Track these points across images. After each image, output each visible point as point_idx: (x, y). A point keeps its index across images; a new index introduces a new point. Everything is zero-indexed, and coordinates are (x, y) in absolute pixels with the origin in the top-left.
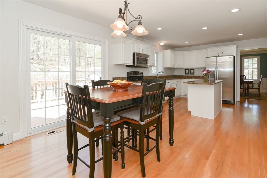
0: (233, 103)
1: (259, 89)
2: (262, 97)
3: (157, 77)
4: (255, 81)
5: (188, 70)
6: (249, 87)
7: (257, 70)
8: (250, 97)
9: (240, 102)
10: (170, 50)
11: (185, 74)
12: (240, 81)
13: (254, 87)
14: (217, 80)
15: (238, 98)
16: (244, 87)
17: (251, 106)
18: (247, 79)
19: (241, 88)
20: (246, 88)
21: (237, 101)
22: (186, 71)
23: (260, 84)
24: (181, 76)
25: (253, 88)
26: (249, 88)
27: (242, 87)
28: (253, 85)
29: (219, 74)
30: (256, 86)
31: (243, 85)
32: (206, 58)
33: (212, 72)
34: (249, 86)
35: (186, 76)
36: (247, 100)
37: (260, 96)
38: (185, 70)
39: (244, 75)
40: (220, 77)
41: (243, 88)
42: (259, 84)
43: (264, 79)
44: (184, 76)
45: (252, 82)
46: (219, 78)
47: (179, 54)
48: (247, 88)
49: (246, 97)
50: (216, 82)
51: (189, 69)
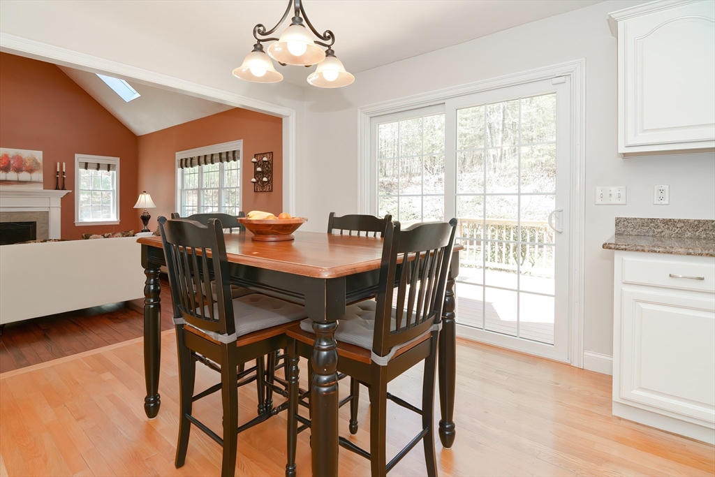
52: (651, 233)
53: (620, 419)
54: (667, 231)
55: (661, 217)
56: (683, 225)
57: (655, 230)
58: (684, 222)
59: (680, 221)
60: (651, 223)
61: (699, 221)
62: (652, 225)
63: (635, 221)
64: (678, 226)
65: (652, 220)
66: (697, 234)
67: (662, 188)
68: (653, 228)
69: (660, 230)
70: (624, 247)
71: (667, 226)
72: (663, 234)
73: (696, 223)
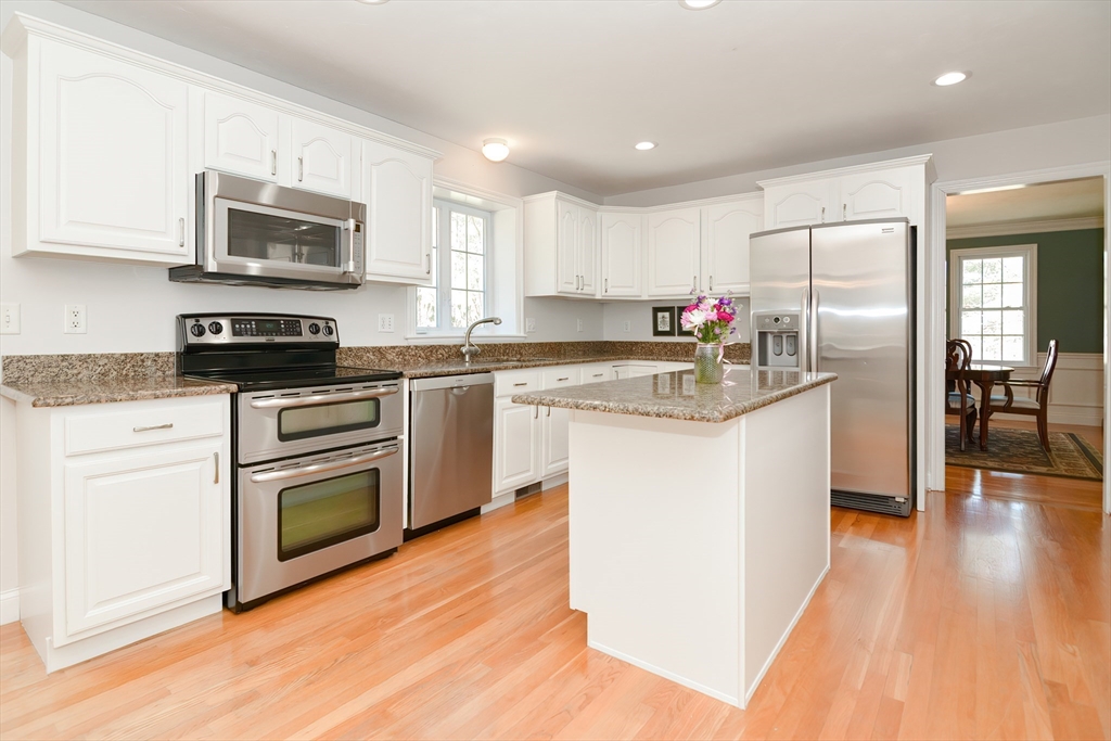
0: (905, 510)
1: (1041, 414)
2: (1059, 456)
3: (464, 350)
4: (1019, 368)
5: (667, 314)
6: (989, 400)
7: (1021, 313)
8: (995, 455)
9: (943, 497)
10: (554, 193)
11: (657, 333)
12: (947, 371)
13: (1013, 405)
14: (810, 370)
15: (933, 472)
16: (963, 403)
17: (997, 506)
18: (977, 362)
19: (949, 411)
20: (973, 406)
21: (927, 492)
22: (660, 315)
23: (1046, 389)
24: (636, 343)
25: (1008, 408)
26: (988, 408)
27: (956, 405)
28: (1009, 393)
29: (825, 333)
30: (1025, 397)
31: (957, 392)
32: (753, 236)
33: (787, 320)
34: (992, 397)
35: (657, 344)
36: (978, 474)
37: (1049, 450)
38: (656, 310)
39: (963, 338)
40: (831, 348)
41: (958, 406)
42: (1043, 387)
43: (1066, 360)
44: (651, 344)
45: (1003, 377)
46: (825, 354)
47: (616, 221)
48: (978, 406)
49: (976, 458)
50: (807, 378)
51: (676, 305)
52: (62, 378)
53: (62, 671)
54: (85, 372)
55: (76, 352)
56: (106, 361)
57: (69, 372)
58: (107, 357)
59: (102, 355)
60: (62, 361)
61: (126, 355)
62: (65, 364)
63: (37, 361)
64: (101, 363)
65: (64, 358)
66: (124, 372)
67: (76, 310)
68: (65, 370)
69: (75, 371)
70: (70, 400)
71: (85, 365)
72: (80, 376)
73: (123, 358)
